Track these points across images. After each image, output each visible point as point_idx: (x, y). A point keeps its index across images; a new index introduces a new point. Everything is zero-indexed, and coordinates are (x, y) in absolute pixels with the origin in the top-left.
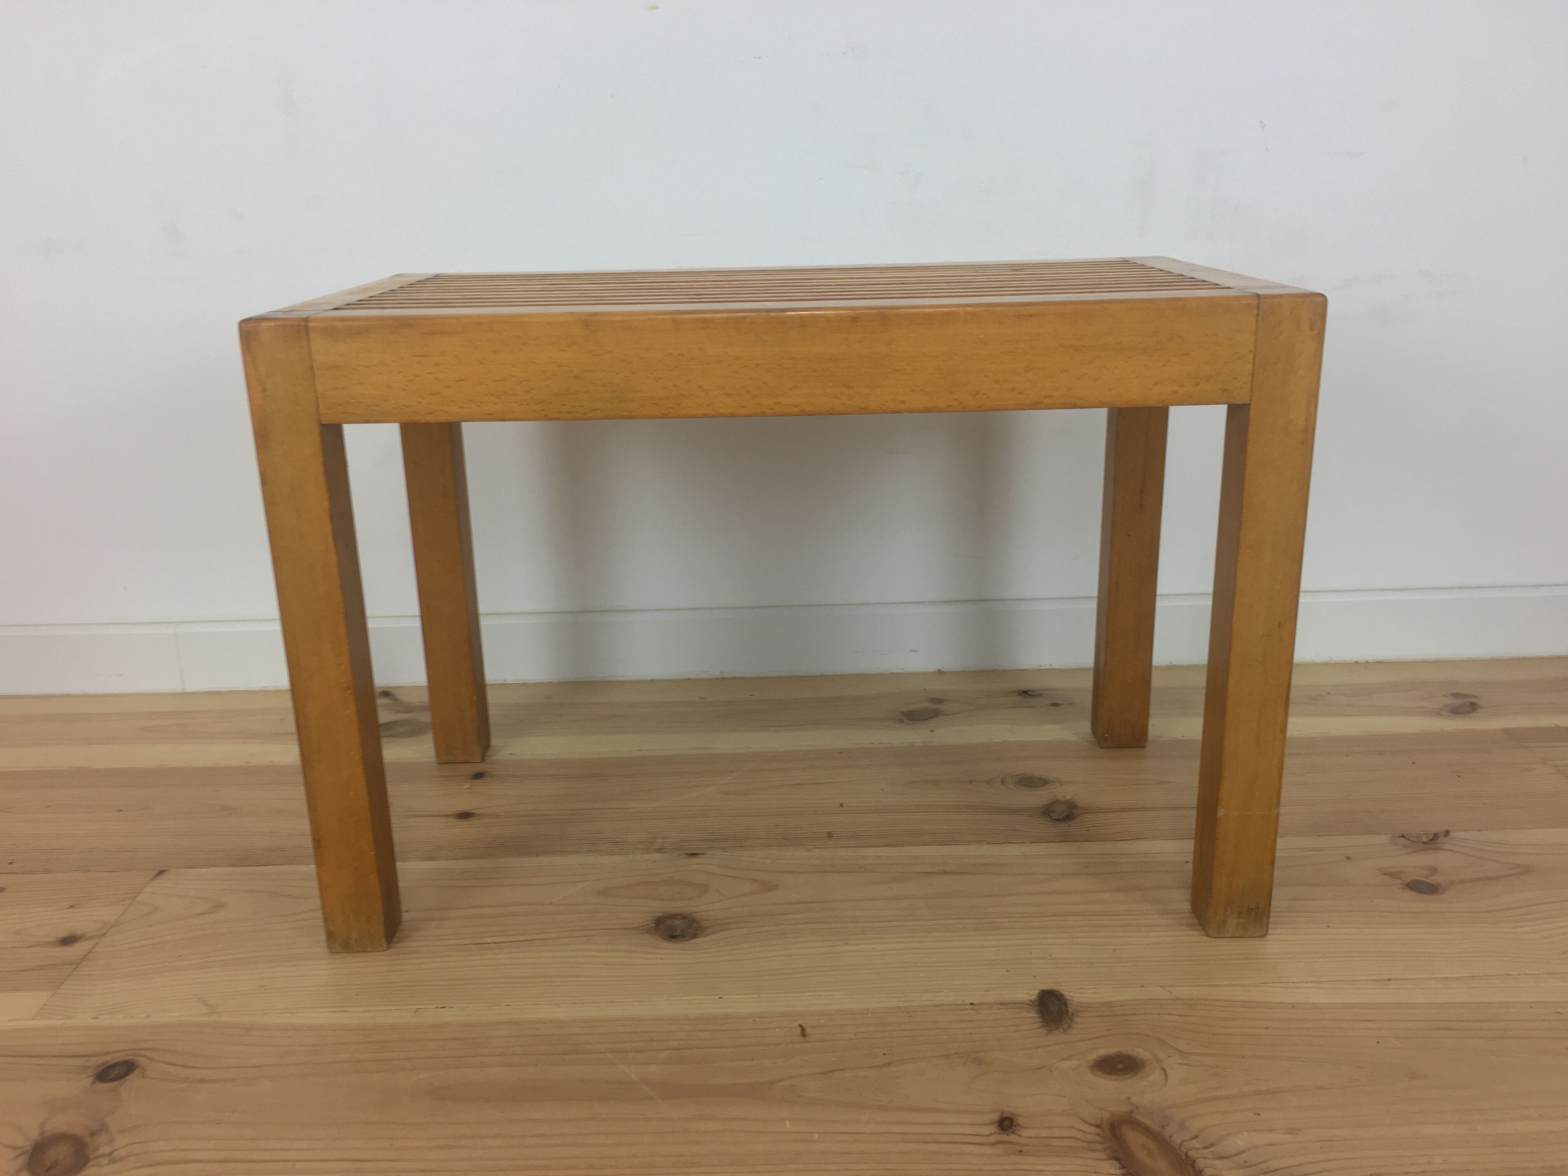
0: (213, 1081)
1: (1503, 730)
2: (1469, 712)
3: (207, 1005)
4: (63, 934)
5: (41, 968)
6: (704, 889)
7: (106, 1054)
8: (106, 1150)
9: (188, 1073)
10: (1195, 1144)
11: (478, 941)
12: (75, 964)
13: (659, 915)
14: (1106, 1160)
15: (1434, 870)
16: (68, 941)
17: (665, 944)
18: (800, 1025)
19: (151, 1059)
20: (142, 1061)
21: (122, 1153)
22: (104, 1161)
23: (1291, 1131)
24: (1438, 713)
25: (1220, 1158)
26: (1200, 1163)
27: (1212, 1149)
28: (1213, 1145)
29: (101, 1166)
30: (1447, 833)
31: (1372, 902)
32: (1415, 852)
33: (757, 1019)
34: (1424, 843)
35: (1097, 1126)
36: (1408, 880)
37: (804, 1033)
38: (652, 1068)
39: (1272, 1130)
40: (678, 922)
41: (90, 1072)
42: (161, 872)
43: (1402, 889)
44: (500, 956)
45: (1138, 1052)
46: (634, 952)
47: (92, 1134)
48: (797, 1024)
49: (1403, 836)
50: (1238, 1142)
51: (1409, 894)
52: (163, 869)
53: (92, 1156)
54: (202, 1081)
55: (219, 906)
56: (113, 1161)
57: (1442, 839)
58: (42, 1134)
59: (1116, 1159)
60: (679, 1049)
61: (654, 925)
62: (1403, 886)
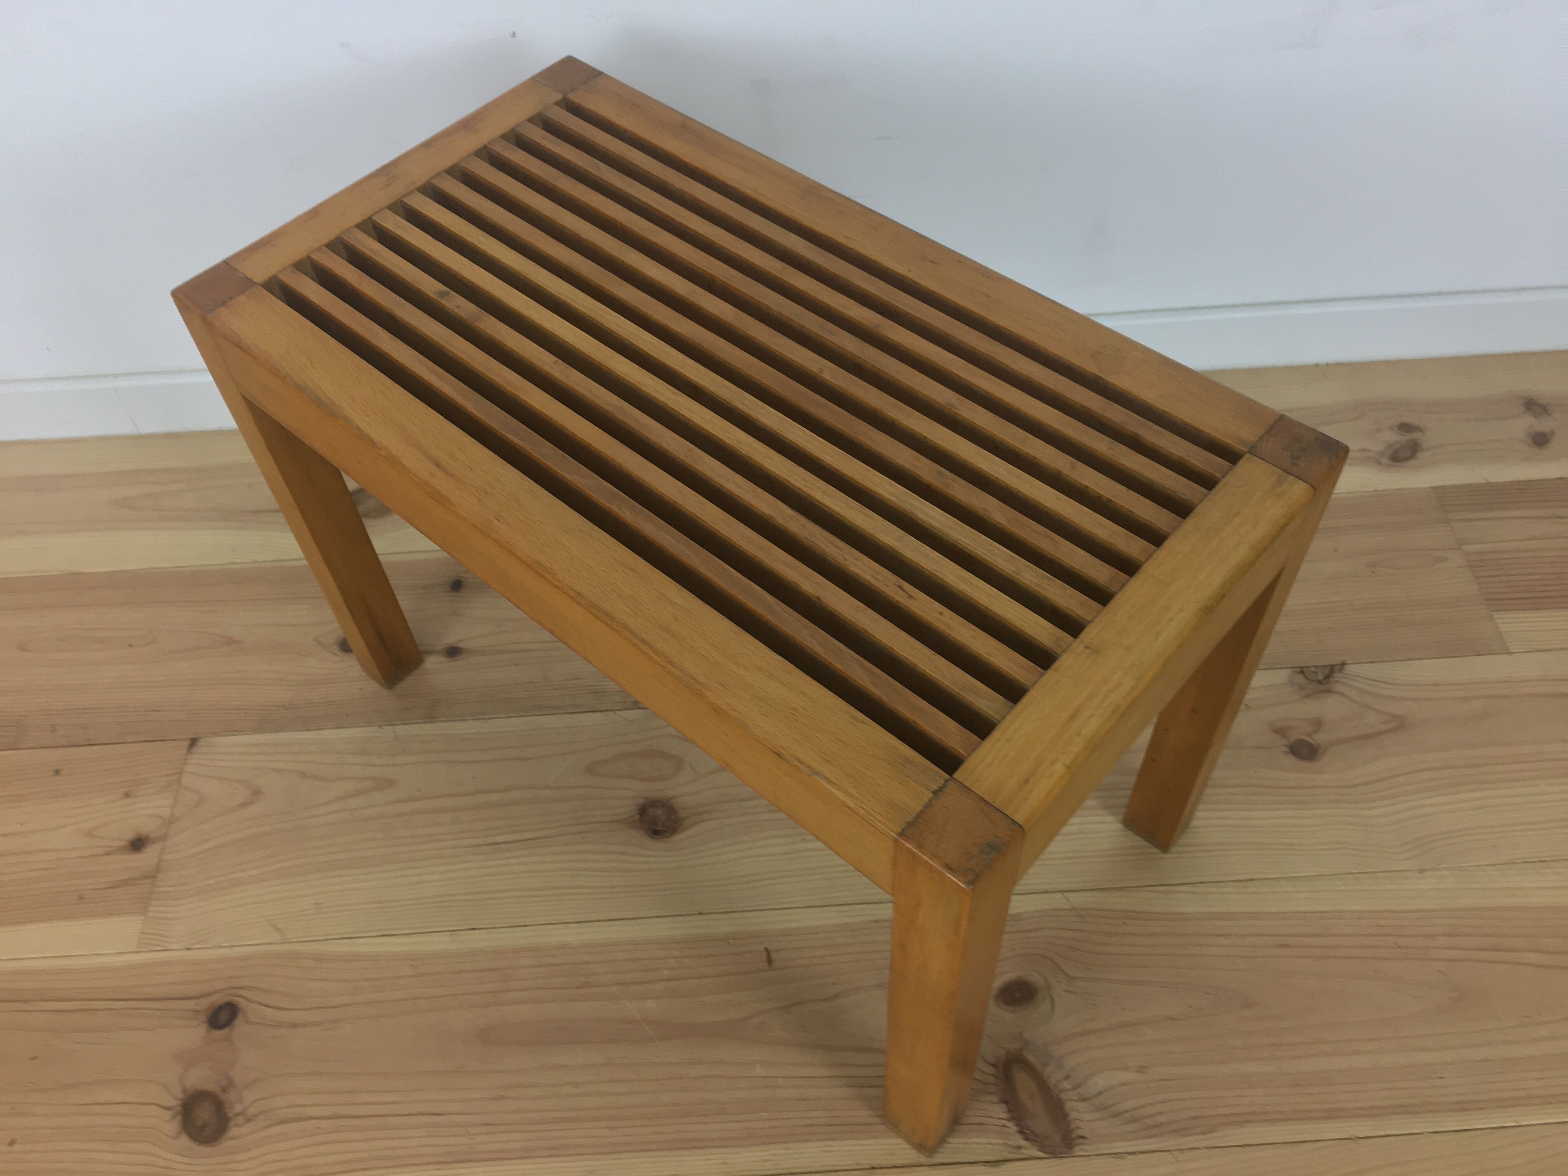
0: (304, 1025)
1: (1434, 488)
2: (1407, 459)
3: (277, 929)
4: (130, 835)
5: (123, 883)
6: (679, 762)
7: (209, 995)
8: (238, 1108)
9: (281, 1015)
10: (1066, 1085)
11: (490, 840)
12: (152, 876)
13: (641, 801)
14: (996, 1103)
15: (1318, 724)
16: (138, 844)
17: (648, 842)
18: (767, 950)
19: (246, 999)
20: (241, 1002)
21: (252, 1111)
22: (240, 1120)
23: (1141, 1070)
24: (1376, 461)
25: (1085, 1100)
26: (1069, 1105)
27: (1080, 1090)
28: (1079, 1086)
29: (239, 1126)
30: (1343, 665)
31: (1255, 772)
32: (1307, 696)
33: (730, 941)
34: (1320, 682)
35: (994, 1066)
36: (1294, 737)
37: (770, 961)
38: (650, 1004)
39: (1126, 1069)
40: (659, 812)
41: (203, 1017)
42: (193, 742)
43: (1285, 753)
44: (512, 861)
45: (1035, 978)
46: (624, 853)
47: (224, 1090)
48: (762, 948)
49: (1302, 672)
50: (1100, 1081)
51: (1291, 760)
52: (194, 736)
53: (230, 1115)
54: (295, 1025)
55: (257, 793)
56: (248, 1120)
57: (1337, 676)
58: (185, 1091)
59: (1005, 1102)
60: (668, 980)
61: (638, 816)
62: (1286, 749)
